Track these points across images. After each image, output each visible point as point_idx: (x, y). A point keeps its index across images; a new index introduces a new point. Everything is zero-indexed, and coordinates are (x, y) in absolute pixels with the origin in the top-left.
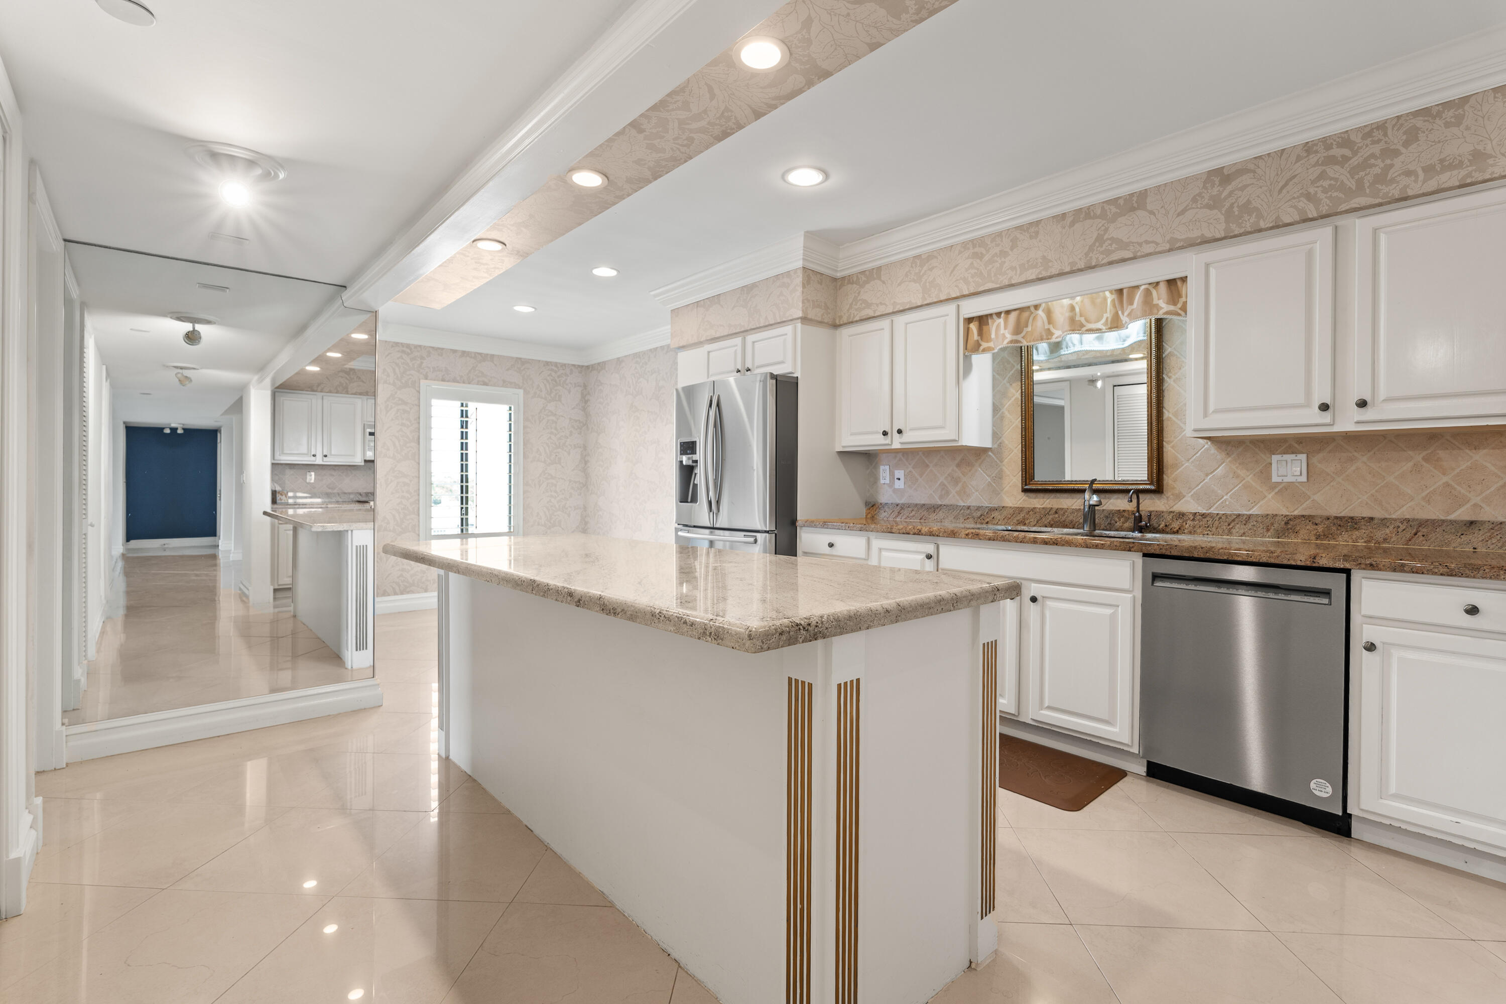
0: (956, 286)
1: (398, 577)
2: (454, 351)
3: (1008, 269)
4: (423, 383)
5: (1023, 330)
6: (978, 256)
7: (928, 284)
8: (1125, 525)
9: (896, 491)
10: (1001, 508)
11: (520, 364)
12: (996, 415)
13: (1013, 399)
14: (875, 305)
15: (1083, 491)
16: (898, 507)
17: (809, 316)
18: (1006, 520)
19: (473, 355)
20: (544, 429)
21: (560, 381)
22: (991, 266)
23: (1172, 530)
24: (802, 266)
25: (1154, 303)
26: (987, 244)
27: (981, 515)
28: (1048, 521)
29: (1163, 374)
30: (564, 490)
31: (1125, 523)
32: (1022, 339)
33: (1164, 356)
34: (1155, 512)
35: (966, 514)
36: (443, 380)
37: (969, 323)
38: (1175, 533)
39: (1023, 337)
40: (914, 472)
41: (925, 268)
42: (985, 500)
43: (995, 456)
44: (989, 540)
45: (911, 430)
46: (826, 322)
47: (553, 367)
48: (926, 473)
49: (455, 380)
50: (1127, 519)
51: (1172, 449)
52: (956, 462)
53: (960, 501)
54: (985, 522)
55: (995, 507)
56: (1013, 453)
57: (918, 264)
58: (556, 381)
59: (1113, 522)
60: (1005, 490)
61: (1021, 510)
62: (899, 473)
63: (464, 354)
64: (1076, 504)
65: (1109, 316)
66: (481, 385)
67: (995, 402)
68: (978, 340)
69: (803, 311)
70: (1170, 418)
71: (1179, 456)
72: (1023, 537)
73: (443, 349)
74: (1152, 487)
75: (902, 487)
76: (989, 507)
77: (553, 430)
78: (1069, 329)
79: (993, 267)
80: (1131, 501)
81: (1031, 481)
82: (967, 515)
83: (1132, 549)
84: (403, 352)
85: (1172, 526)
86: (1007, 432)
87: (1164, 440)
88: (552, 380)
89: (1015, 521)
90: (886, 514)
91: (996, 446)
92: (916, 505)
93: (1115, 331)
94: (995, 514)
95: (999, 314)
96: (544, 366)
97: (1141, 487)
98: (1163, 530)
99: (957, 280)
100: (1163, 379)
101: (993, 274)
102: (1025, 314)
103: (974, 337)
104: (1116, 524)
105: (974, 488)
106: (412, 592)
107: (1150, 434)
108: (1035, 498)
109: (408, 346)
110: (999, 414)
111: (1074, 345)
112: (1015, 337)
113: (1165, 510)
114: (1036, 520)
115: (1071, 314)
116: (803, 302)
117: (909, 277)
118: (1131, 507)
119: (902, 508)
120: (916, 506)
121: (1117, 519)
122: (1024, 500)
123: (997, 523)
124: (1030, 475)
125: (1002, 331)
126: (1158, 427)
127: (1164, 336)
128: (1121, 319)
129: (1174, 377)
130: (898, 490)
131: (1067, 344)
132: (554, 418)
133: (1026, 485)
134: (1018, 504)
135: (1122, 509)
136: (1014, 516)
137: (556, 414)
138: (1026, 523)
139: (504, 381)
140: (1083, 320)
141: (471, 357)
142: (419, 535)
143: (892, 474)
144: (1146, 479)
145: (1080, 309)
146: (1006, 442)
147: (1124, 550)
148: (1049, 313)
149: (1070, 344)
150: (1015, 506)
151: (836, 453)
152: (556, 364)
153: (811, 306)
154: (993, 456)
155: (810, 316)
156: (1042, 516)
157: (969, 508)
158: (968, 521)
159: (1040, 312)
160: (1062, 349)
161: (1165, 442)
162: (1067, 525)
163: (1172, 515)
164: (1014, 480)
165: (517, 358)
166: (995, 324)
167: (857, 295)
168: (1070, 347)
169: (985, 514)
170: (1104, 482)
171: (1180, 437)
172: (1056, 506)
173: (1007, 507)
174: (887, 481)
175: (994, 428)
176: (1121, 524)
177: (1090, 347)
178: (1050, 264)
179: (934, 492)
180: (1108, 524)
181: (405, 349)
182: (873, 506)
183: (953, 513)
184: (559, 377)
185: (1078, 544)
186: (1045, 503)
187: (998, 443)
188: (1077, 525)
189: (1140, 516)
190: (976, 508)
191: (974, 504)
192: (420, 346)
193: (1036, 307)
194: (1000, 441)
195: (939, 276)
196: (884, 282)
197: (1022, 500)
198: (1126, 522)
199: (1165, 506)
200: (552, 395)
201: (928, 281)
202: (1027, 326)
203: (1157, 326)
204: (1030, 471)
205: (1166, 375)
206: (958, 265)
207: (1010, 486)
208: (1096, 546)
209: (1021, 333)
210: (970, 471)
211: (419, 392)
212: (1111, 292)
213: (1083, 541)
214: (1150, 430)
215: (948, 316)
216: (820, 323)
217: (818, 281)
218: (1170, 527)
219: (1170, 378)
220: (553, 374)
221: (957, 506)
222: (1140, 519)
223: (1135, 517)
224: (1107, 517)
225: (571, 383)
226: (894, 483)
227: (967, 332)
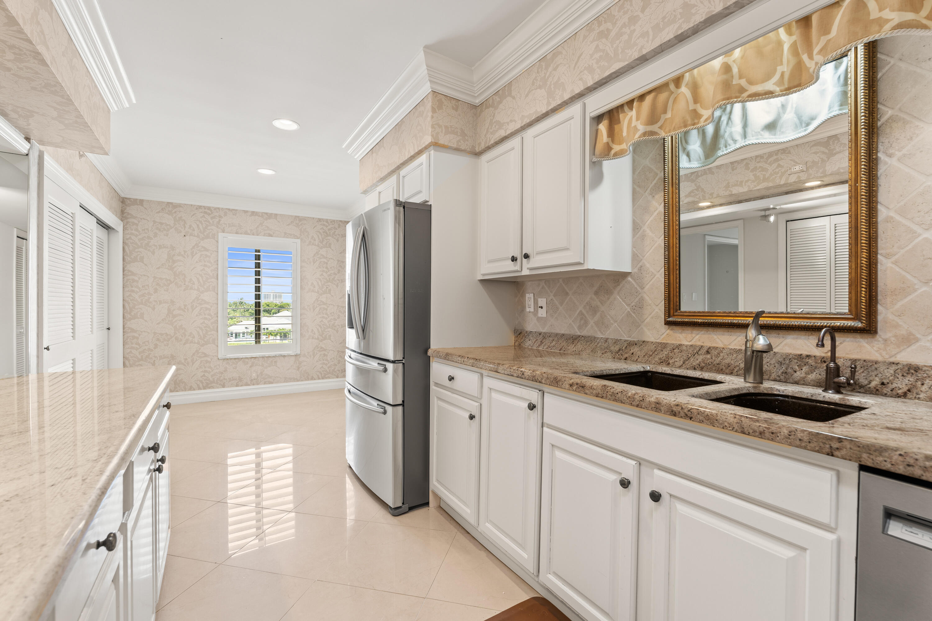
0: (581, 79)
1: (201, 377)
2: (246, 212)
3: (638, 38)
4: (221, 235)
5: (660, 117)
6: (604, 35)
7: (552, 86)
8: (810, 376)
9: (539, 319)
10: (641, 343)
11: (298, 220)
12: (637, 234)
13: (655, 214)
14: (506, 124)
15: (745, 326)
16: (541, 336)
17: (441, 142)
18: (646, 357)
19: (261, 215)
20: (317, 268)
21: (330, 232)
22: (618, 42)
23: (894, 392)
24: (430, 90)
25: (872, 17)
26: (614, 15)
27: (619, 350)
28: (698, 362)
29: (877, 152)
30: (333, 313)
31: (809, 374)
32: (660, 130)
33: (879, 124)
34: (862, 362)
35: (603, 347)
36: (237, 233)
37: (598, 124)
38: (899, 397)
39: (660, 128)
40: (554, 299)
41: (550, 69)
42: (624, 333)
43: (635, 281)
44: (597, 396)
45: (538, 253)
46: (463, 149)
47: (325, 223)
48: (566, 301)
49: (246, 233)
50: (813, 369)
51: (894, 266)
52: (595, 289)
53: (598, 332)
54: (623, 358)
55: (634, 341)
56: (655, 278)
57: (544, 67)
58: (326, 233)
59: (789, 370)
60: (646, 321)
61: (664, 346)
62: (542, 302)
63: (253, 213)
64: (735, 342)
65: (786, 70)
66: (267, 236)
67: (636, 219)
68: (608, 143)
69: (432, 136)
70: (892, 218)
71: (908, 276)
72: (641, 399)
73: (237, 210)
74: (859, 325)
75: (544, 315)
76: (627, 341)
77: (324, 269)
78: (722, 97)
79: (620, 42)
80: (823, 345)
81: (676, 311)
82: (605, 349)
83: (836, 453)
84: (205, 213)
85: (894, 385)
86: (648, 253)
87: (879, 252)
88: (323, 233)
89: (657, 359)
90: (530, 342)
91: (636, 270)
92: (557, 334)
93: (795, 92)
94: (635, 350)
95: (630, 103)
96: (317, 222)
97: (838, 323)
98: (877, 390)
99: (581, 72)
100: (877, 159)
101: (620, 51)
102: (663, 96)
103: (603, 139)
104: (795, 374)
105: (612, 318)
106: (213, 387)
107: (853, 245)
108: (681, 333)
109: (209, 208)
110: (640, 233)
111: (735, 141)
112: (650, 128)
113: (880, 359)
114: (682, 360)
115: (725, 77)
116: (433, 127)
117: (535, 84)
118: (825, 352)
119: (544, 338)
120: (557, 336)
121: (797, 367)
122: (668, 335)
123: (637, 360)
124: (675, 304)
125: (634, 123)
126: (870, 233)
127: (879, 94)
128: (805, 65)
129: (899, 154)
130: (542, 318)
131: (726, 141)
132: (325, 260)
133: (669, 317)
134: (661, 339)
135: (805, 353)
136: (656, 353)
137: (327, 257)
138: (671, 362)
139: (285, 233)
140: (743, 82)
141: (259, 216)
142: (218, 346)
143: (536, 302)
144: (847, 311)
145: (739, 69)
146: (648, 265)
147: (818, 451)
148: (695, 88)
149: (730, 142)
150: (657, 341)
151: (479, 282)
152: (327, 221)
153: (444, 132)
154: (633, 282)
155: (443, 140)
156: (690, 356)
157: (606, 340)
158: (606, 355)
159: (684, 90)
160: (719, 149)
161: (881, 255)
162: (722, 370)
163: (894, 367)
164: (656, 310)
165: (296, 216)
166: (626, 118)
167: (492, 118)
168: (730, 145)
169: (624, 348)
170: (776, 315)
171: (910, 246)
172: (708, 344)
173: (648, 342)
174: (532, 310)
175: (634, 250)
176: (803, 375)
177: (758, 139)
178: (693, 11)
179: (573, 321)
180: (782, 373)
181: (206, 210)
182: (520, 334)
183: (591, 345)
184: (329, 230)
185: (726, 424)
186: (694, 340)
187: (639, 266)
188: (736, 370)
189: (838, 368)
190: (614, 341)
191: (612, 337)
192: (219, 208)
193: (678, 81)
194: (640, 264)
195: (563, 73)
196: (514, 98)
197: (666, 334)
198: (812, 373)
199: (881, 354)
200: (324, 243)
201: (553, 82)
202: (665, 112)
203: (869, 78)
204: (675, 299)
205: (883, 152)
206: (582, 53)
207: (652, 318)
208: (761, 433)
209: (657, 122)
210: (609, 299)
211: (218, 242)
212: (788, 27)
213: (735, 420)
214: (853, 238)
215: (573, 118)
216: (457, 150)
217: (453, 107)
218: (891, 386)
219: (890, 156)
220: (325, 228)
221: (595, 337)
222: (837, 371)
223: (828, 368)
224: (781, 363)
225: (339, 235)
226: (537, 311)
227: (595, 135)
